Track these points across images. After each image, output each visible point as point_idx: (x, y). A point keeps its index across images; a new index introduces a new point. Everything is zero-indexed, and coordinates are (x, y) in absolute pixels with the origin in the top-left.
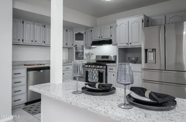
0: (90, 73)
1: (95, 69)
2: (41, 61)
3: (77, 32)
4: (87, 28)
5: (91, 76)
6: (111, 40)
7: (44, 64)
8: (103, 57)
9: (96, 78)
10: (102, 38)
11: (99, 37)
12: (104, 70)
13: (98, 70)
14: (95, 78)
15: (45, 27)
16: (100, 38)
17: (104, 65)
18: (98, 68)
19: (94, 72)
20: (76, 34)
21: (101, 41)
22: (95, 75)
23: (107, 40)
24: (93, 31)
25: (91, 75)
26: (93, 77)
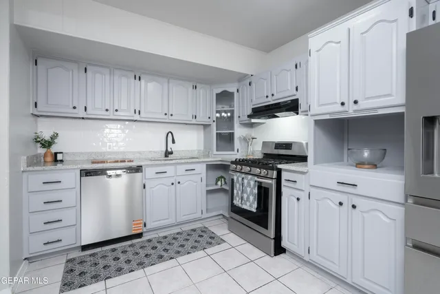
0: (238, 185)
1: (250, 177)
2: (140, 153)
3: (219, 91)
4: (241, 78)
5: (240, 192)
6: (297, 100)
7: (130, 161)
8: (279, 146)
9: (251, 198)
10: (274, 98)
11: (267, 97)
12: (273, 182)
13: (256, 179)
14: (248, 198)
15: (140, 79)
16: (269, 99)
17: (272, 169)
18: (258, 176)
19: (246, 181)
20: (217, 94)
21: (272, 105)
22: (249, 189)
23: (286, 102)
24: (253, 84)
25: (239, 190)
26: (245, 196)
